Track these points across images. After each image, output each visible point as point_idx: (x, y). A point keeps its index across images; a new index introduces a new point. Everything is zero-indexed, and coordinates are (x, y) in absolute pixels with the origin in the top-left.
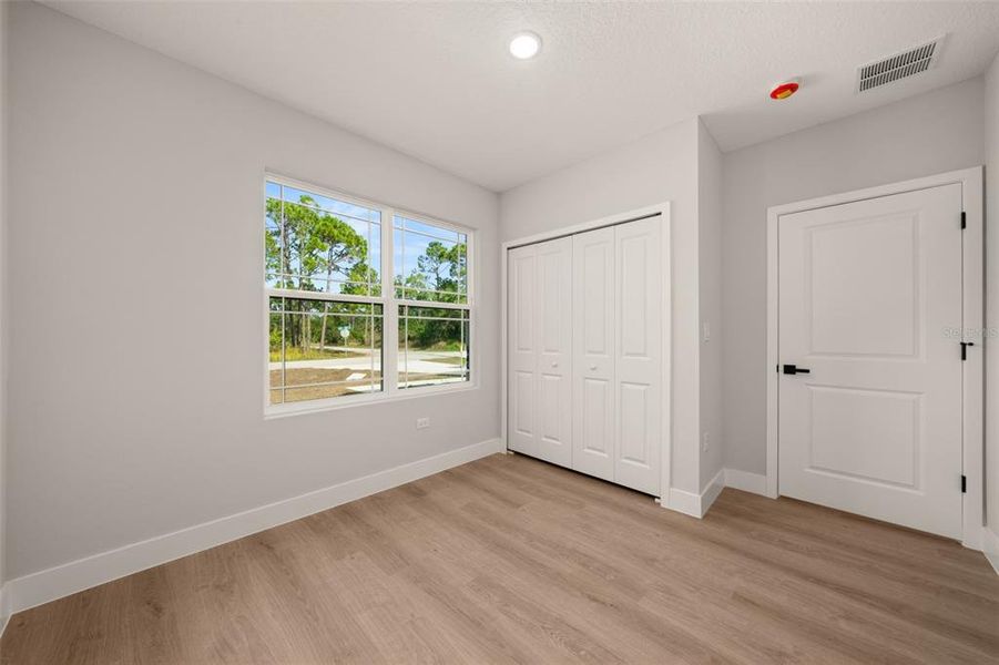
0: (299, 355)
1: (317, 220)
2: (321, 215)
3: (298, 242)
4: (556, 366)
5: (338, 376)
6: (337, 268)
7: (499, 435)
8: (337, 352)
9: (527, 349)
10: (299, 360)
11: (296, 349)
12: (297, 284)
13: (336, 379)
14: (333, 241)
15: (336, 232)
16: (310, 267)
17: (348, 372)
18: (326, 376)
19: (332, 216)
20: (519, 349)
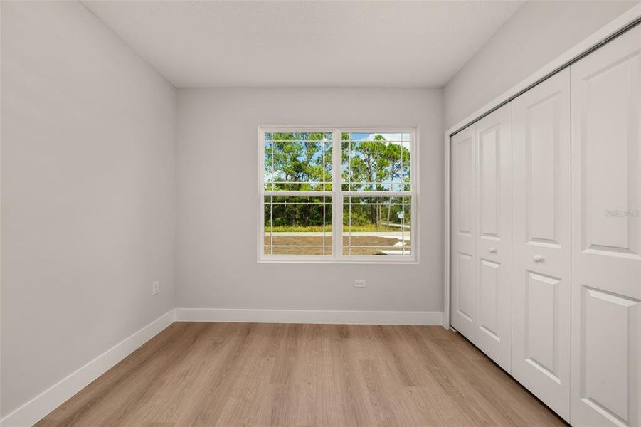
0: (374, 229)
1: (384, 147)
2: (387, 145)
3: (375, 163)
4: (494, 252)
5: (390, 243)
6: (398, 175)
7: (442, 309)
8: (397, 228)
9: (469, 232)
10: (374, 231)
11: (374, 225)
12: (374, 187)
13: (389, 244)
14: (394, 159)
15: (395, 153)
16: (381, 177)
17: (397, 241)
18: (383, 242)
19: (394, 143)
20: (462, 231)
